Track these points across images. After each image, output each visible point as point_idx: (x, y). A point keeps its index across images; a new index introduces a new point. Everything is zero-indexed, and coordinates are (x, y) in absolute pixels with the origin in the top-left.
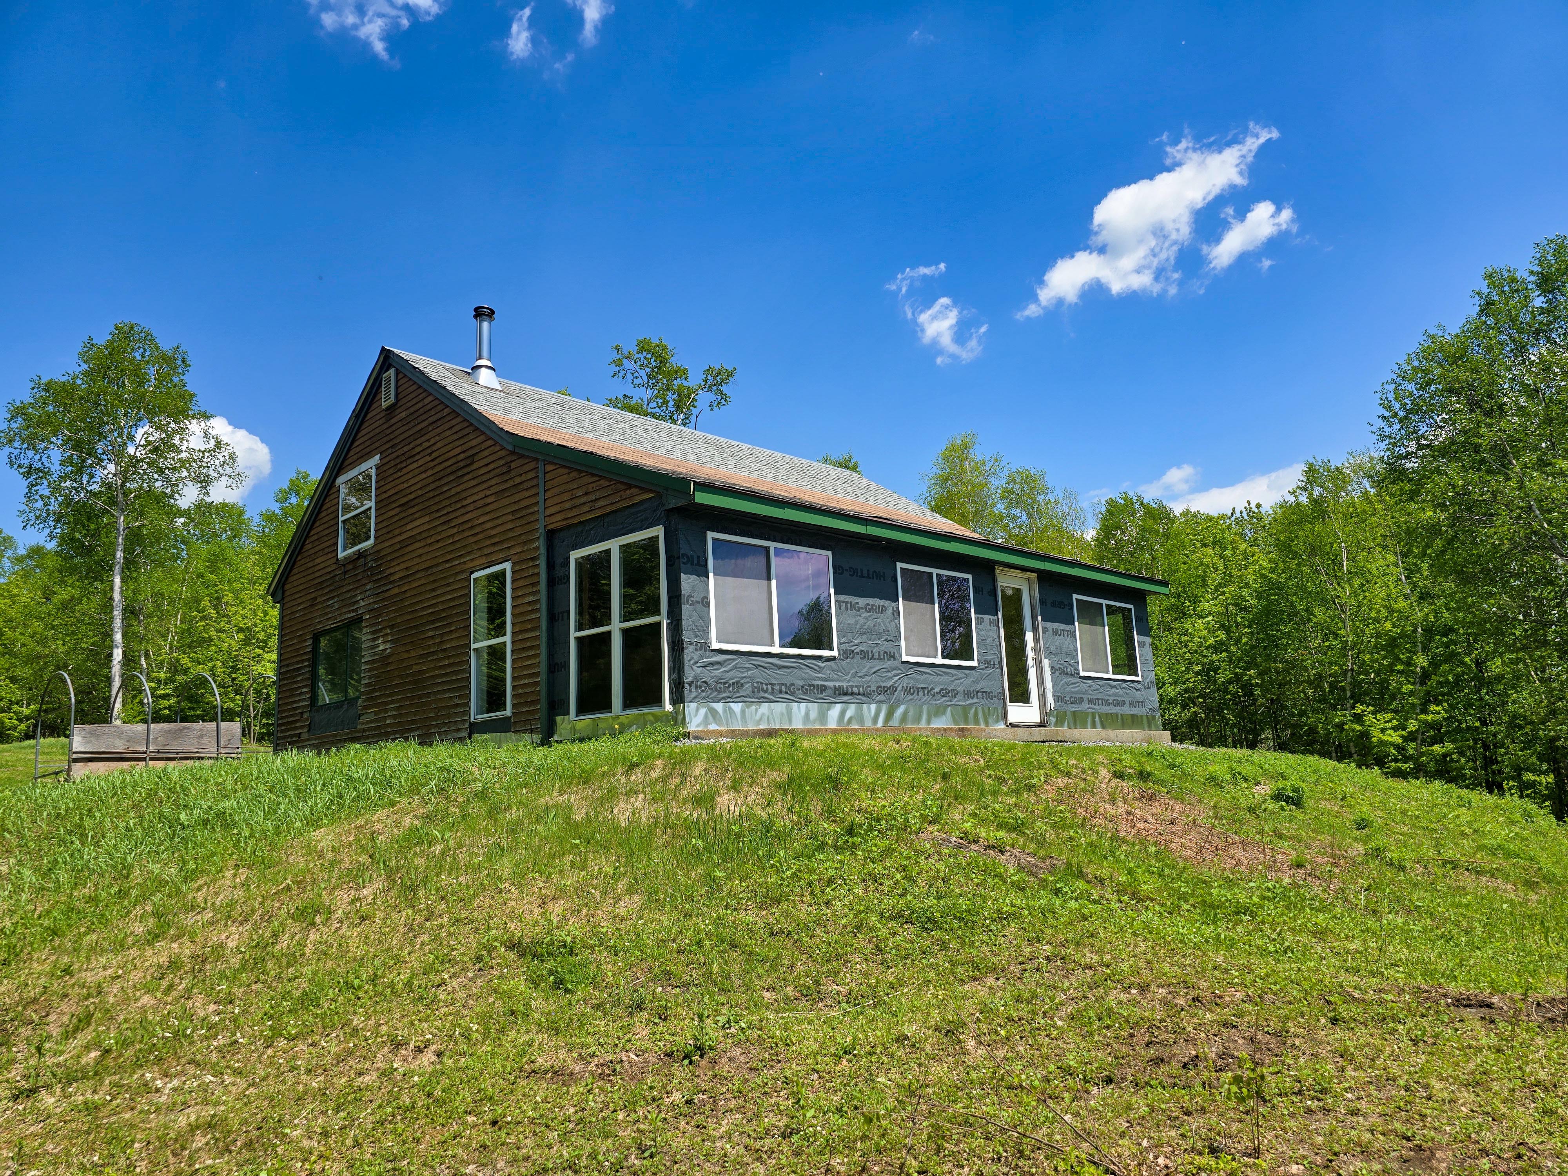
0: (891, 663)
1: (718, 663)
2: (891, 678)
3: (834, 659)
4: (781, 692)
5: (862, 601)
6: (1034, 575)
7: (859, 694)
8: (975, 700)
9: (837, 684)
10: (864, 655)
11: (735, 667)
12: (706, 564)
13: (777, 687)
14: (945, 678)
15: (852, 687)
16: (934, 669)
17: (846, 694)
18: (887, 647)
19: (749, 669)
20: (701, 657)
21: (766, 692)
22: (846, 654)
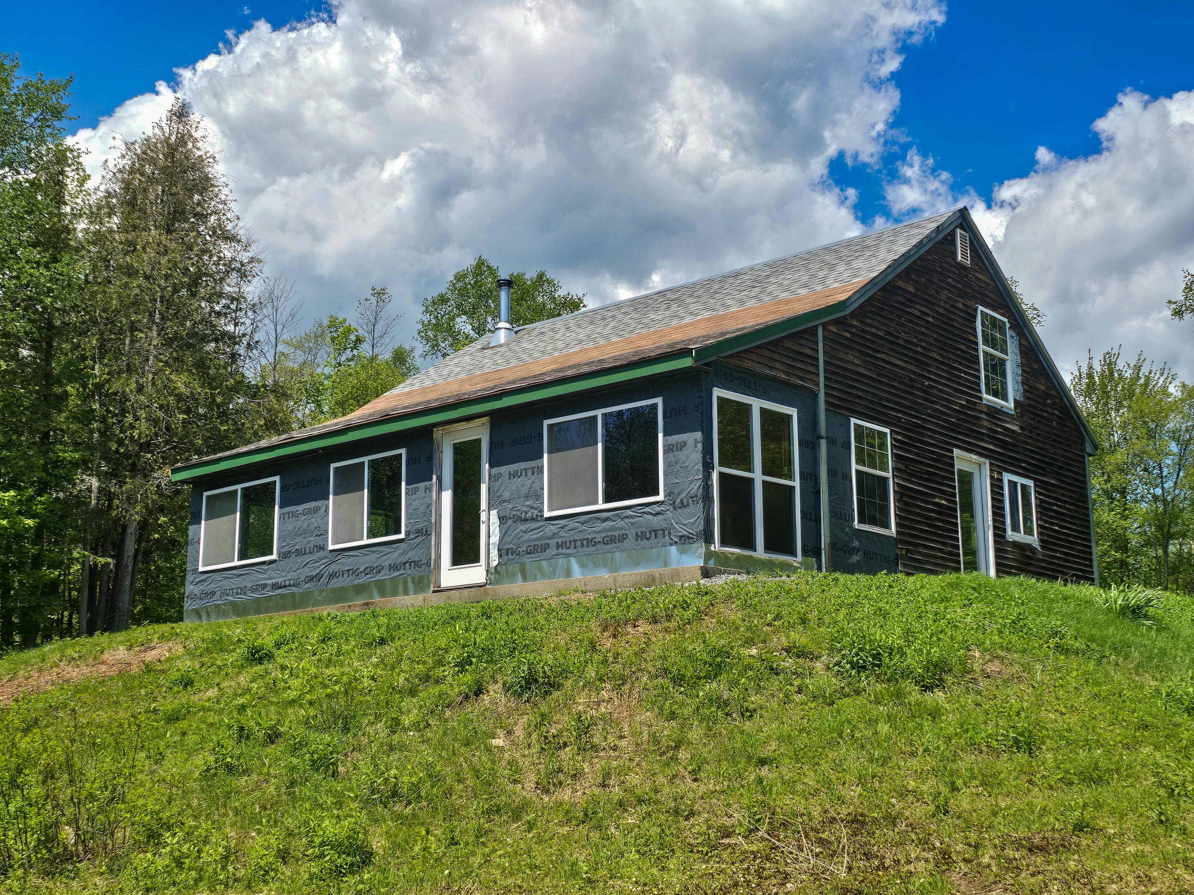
0: (322, 553)
1: (203, 581)
2: (318, 567)
3: (275, 561)
4: (237, 594)
5: (300, 508)
6: (485, 419)
7: (290, 586)
8: (401, 572)
9: (274, 581)
10: (299, 552)
11: (212, 581)
12: (201, 517)
13: (235, 591)
14: (373, 557)
15: (285, 581)
16: (361, 551)
17: (280, 588)
18: (319, 541)
19: (221, 581)
20: (195, 578)
21: (228, 595)
22: (284, 555)
